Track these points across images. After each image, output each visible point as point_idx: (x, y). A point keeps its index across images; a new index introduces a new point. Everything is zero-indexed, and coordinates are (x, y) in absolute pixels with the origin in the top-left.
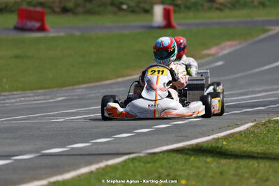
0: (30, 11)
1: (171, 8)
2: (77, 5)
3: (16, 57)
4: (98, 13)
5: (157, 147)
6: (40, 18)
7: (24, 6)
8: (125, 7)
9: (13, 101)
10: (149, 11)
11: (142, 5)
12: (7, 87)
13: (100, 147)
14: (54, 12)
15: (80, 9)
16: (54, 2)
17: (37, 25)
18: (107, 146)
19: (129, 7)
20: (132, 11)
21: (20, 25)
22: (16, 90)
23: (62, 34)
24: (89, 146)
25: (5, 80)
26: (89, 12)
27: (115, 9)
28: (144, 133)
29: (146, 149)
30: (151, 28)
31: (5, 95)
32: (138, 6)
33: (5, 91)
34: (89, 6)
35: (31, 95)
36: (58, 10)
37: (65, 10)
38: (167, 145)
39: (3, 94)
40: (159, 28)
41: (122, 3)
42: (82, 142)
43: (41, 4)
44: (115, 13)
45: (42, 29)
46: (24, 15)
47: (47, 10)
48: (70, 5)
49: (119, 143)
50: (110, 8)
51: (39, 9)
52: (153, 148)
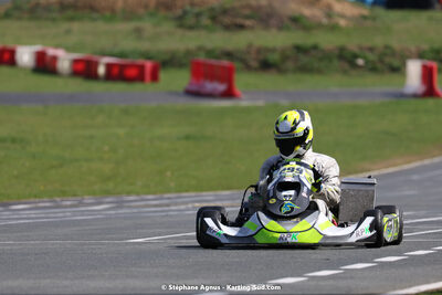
0: (211, 66)
1: (435, 65)
2: (285, 58)
3: (187, 138)
4: (319, 71)
5: (410, 286)
6: (227, 76)
7: (202, 58)
8: (360, 62)
9: (183, 207)
10: (398, 70)
11: (388, 60)
12: (172, 185)
13: (322, 283)
14: (248, 68)
15: (290, 65)
16: (249, 53)
17: (221, 87)
18: (331, 282)
19: (367, 62)
20: (373, 68)
21: (194, 88)
22: (187, 191)
23: (260, 103)
24: (302, 282)
25: (169, 173)
26: (304, 69)
27: (346, 66)
28: (390, 262)
29: (395, 289)
30: (403, 96)
31: (169, 198)
32: (381, 61)
33: (169, 192)
34: (304, 59)
35: (211, 198)
36: (254, 64)
37: (266, 66)
38: (428, 282)
39: (166, 196)
40: (415, 96)
41: (356, 56)
42: (292, 276)
43: (229, 55)
44: (345, 72)
45: (229, 94)
46: (201, 71)
47: (237, 65)
48: (274, 57)
49: (352, 278)
50: (336, 63)
51: (225, 62)
52: (405, 287)
